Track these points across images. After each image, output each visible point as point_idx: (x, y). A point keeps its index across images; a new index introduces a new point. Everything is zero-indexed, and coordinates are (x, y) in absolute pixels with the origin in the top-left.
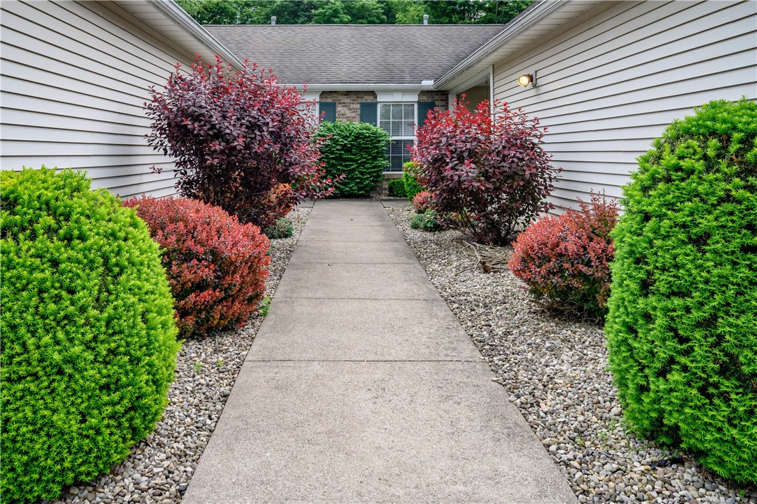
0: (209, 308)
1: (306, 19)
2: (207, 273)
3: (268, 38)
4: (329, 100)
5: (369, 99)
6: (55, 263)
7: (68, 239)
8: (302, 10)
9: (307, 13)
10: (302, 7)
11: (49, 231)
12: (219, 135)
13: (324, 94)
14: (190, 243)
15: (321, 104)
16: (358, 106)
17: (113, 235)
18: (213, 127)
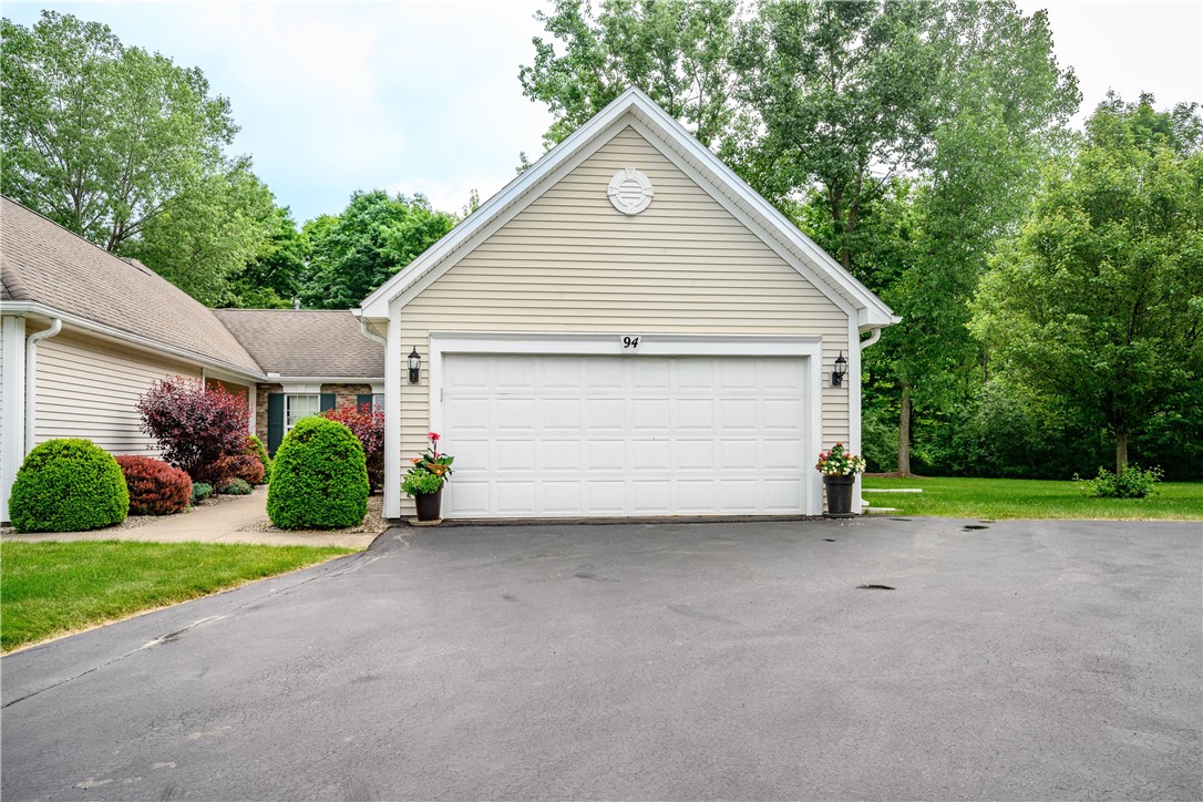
0: (154, 502)
1: (383, 277)
2: (151, 486)
3: (287, 326)
4: (329, 392)
5: (365, 391)
6: (83, 466)
7: (86, 459)
8: (379, 265)
9: (385, 270)
10: (378, 261)
11: (81, 457)
12: (178, 425)
13: (324, 386)
14: (144, 474)
15: (322, 395)
16: (356, 397)
17: (101, 460)
18: (174, 420)
